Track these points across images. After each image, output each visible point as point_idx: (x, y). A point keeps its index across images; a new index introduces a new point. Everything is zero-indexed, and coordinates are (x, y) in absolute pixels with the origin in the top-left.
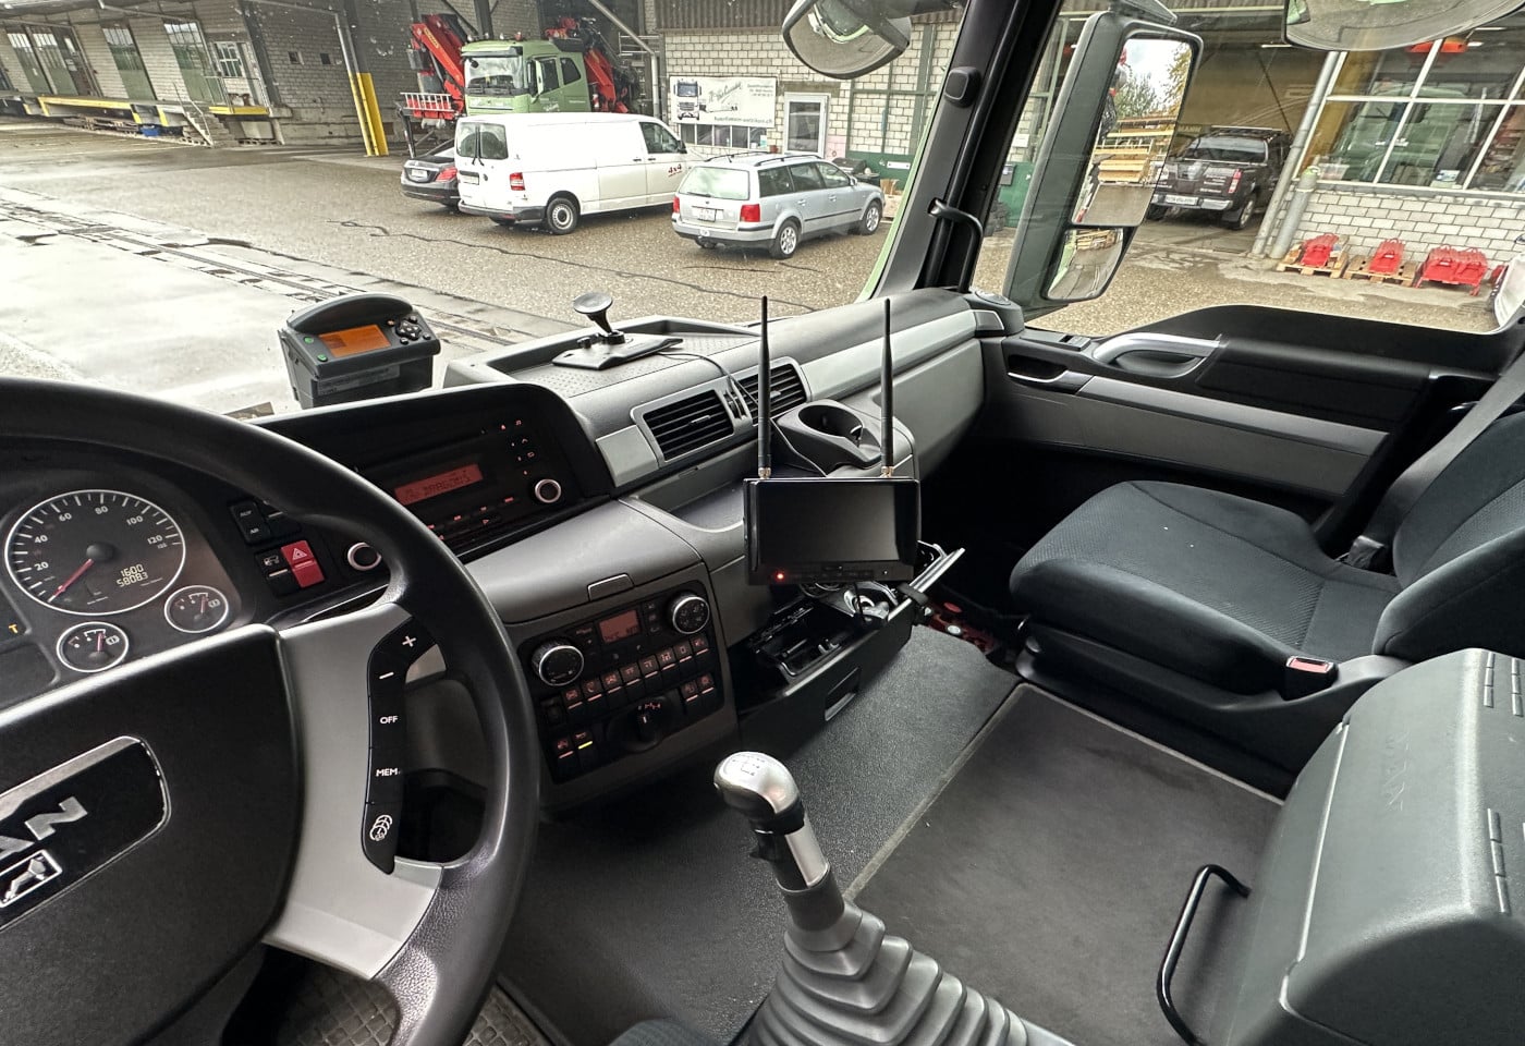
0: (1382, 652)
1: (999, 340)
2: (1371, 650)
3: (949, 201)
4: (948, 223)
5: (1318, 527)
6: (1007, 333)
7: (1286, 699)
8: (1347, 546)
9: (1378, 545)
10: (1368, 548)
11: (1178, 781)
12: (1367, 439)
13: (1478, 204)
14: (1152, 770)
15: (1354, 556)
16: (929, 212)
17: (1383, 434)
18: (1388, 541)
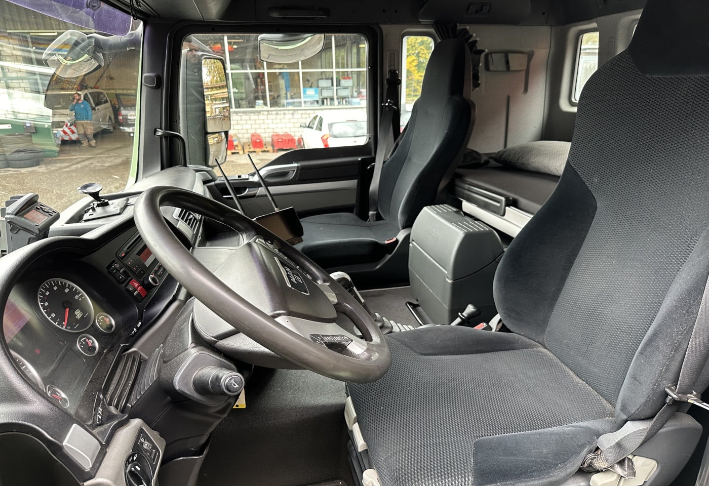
0: (403, 228)
1: (213, 183)
2: (399, 229)
3: (163, 129)
4: (166, 137)
5: (355, 212)
6: (213, 180)
7: (390, 254)
8: (368, 217)
9: (375, 213)
10: (373, 215)
11: (380, 295)
12: (352, 183)
13: (277, 114)
14: (373, 296)
15: (371, 219)
16: (155, 134)
17: (356, 181)
18: (377, 210)
